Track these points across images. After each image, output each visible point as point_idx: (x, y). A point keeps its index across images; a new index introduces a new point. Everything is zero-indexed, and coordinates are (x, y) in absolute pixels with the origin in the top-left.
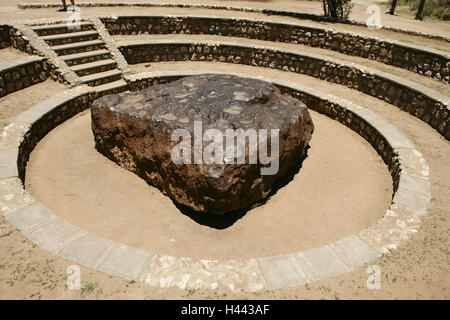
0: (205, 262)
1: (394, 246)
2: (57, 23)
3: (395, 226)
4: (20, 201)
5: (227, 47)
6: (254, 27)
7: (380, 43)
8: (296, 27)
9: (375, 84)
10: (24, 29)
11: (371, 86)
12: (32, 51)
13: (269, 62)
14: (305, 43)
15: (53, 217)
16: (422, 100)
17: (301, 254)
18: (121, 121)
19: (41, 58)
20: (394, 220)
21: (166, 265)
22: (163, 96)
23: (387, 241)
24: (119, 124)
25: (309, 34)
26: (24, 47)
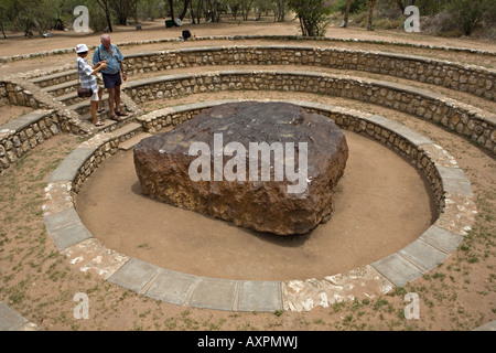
0: (330, 278)
1: (469, 228)
2: (54, 72)
3: (459, 211)
4: (113, 261)
5: (226, 75)
6: (245, 53)
7: (366, 55)
8: (286, 49)
9: (373, 92)
10: (24, 83)
11: (370, 93)
12: (38, 105)
13: (269, 85)
14: (296, 63)
15: (159, 270)
16: (420, 100)
17: (402, 252)
18: (175, 162)
19: (50, 111)
20: (455, 206)
21: (298, 290)
22: (204, 131)
23: (460, 225)
24: (174, 166)
25: (298, 54)
26: (27, 102)
